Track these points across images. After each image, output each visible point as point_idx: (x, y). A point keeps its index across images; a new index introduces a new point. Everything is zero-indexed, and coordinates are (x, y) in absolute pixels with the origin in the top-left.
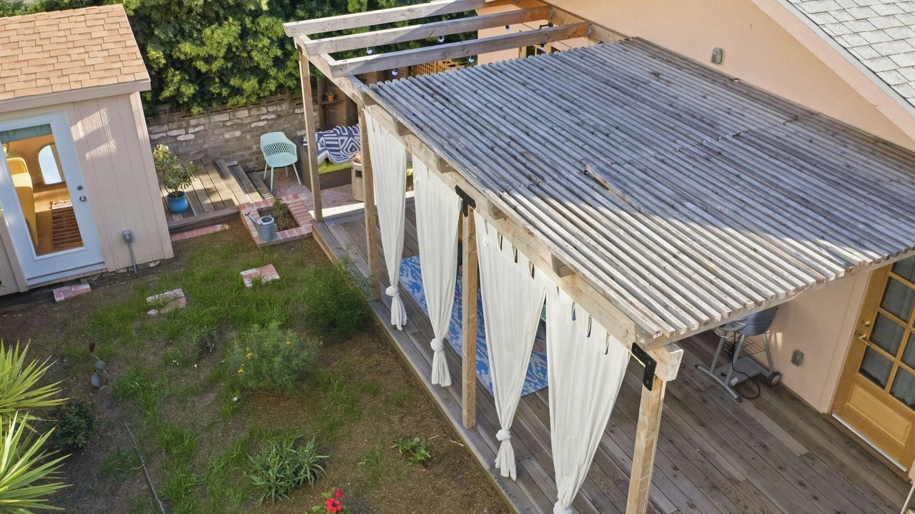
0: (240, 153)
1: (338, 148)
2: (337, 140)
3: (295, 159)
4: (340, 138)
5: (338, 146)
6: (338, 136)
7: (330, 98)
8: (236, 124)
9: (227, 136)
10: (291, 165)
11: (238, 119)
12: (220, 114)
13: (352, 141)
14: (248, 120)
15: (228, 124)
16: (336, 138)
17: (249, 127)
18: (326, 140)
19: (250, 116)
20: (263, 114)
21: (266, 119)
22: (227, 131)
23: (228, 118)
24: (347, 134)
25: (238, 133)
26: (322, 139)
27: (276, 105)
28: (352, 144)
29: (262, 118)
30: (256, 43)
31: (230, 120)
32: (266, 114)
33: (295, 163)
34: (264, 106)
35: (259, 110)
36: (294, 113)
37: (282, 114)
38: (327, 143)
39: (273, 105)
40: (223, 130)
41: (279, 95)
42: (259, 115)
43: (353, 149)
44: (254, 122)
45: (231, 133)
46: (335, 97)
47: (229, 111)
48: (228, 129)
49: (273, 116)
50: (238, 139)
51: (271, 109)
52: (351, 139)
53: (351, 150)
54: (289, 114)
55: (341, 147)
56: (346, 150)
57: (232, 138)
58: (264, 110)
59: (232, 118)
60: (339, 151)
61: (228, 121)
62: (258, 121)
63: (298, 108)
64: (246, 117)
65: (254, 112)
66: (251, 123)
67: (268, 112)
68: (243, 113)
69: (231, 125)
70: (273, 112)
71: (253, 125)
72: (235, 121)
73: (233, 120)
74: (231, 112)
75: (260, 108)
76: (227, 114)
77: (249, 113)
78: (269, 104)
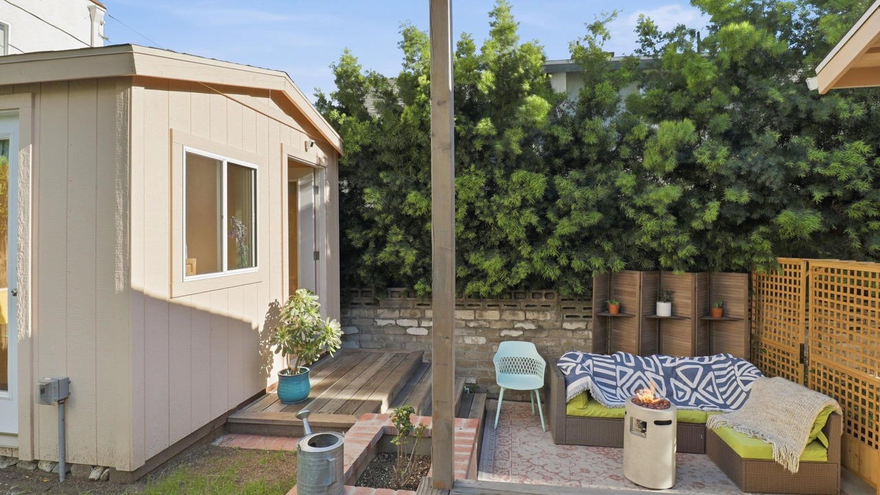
0: (482, 369)
1: (613, 383)
2: (614, 370)
3: (541, 384)
4: (619, 368)
5: (614, 379)
6: (616, 363)
7: (613, 310)
8: (480, 327)
9: (468, 341)
11: (485, 320)
12: (463, 309)
13: (640, 378)
14: (498, 326)
15: (472, 325)
16: (613, 367)
17: (497, 335)
18: (595, 366)
19: (500, 320)
20: (519, 321)
21: (522, 329)
22: (469, 335)
23: (473, 318)
24: (633, 364)
25: (482, 340)
26: (589, 362)
27: (538, 311)
28: (640, 382)
29: (516, 326)
31: (476, 320)
32: (522, 322)
33: (539, 390)
34: (521, 310)
35: (514, 314)
36: (562, 328)
37: (545, 325)
38: (597, 370)
39: (533, 311)
40: (465, 332)
41: (544, 299)
42: (513, 321)
44: (506, 329)
45: (474, 338)
46: (621, 309)
47: (475, 307)
48: (470, 331)
49: (532, 327)
50: (481, 347)
51: (530, 316)
52: (639, 373)
54: (554, 328)
55: (620, 383)
56: (629, 389)
57: (474, 345)
58: (521, 315)
59: (477, 318)
60: (615, 387)
61: (472, 320)
62: (510, 329)
63: (567, 321)
64: (496, 321)
65: (508, 316)
66: (501, 330)
67: (526, 319)
68: (493, 315)
69: (474, 327)
70: (533, 321)
71: (503, 333)
72: (482, 323)
73: (478, 320)
74: (477, 309)
75: (516, 312)
76: (472, 311)
77: (501, 316)
78: (529, 308)
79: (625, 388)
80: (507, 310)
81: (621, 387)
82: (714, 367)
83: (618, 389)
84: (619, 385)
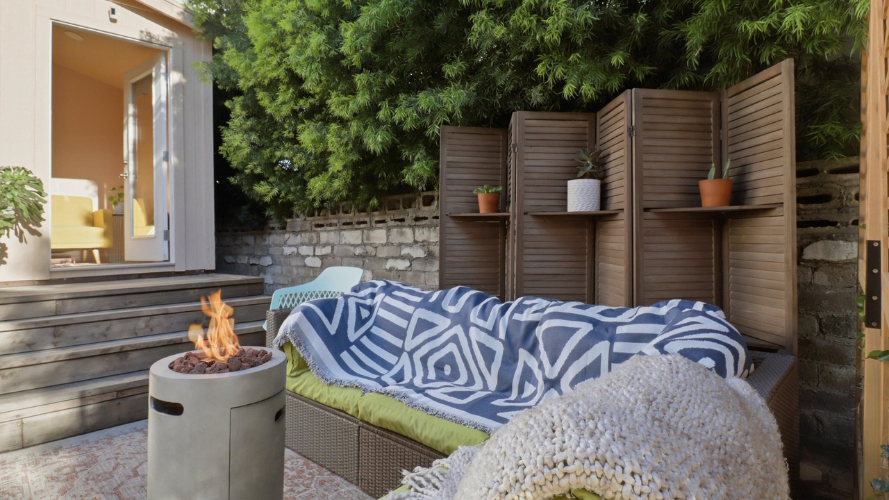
1: (397, 342)
2: (408, 317)
4: (420, 313)
5: (401, 333)
6: (421, 305)
8: (367, 255)
11: (371, 245)
12: (351, 229)
13: (455, 339)
14: (383, 253)
16: (409, 309)
17: (384, 267)
19: (387, 243)
20: (407, 245)
21: (409, 258)
23: (359, 242)
24: (457, 309)
27: (429, 227)
28: (452, 347)
29: (402, 253)
31: (362, 244)
32: (410, 246)
34: (409, 226)
35: (402, 234)
39: (423, 227)
42: (400, 244)
43: (447, 370)
44: (392, 257)
47: (362, 226)
49: (421, 253)
51: (420, 235)
52: (457, 330)
53: (439, 366)
55: (409, 344)
58: (409, 235)
59: (365, 242)
60: (398, 352)
61: (358, 245)
62: (398, 258)
64: (383, 245)
65: (395, 236)
66: (387, 259)
67: (416, 242)
68: (380, 236)
69: (361, 256)
70: (423, 244)
71: (390, 264)
72: (369, 248)
73: (365, 245)
74: (365, 228)
75: (404, 230)
76: (359, 232)
77: (388, 236)
78: (418, 223)
79: (417, 356)
80: (394, 227)
81: (411, 354)
83: (405, 356)
84: (408, 348)
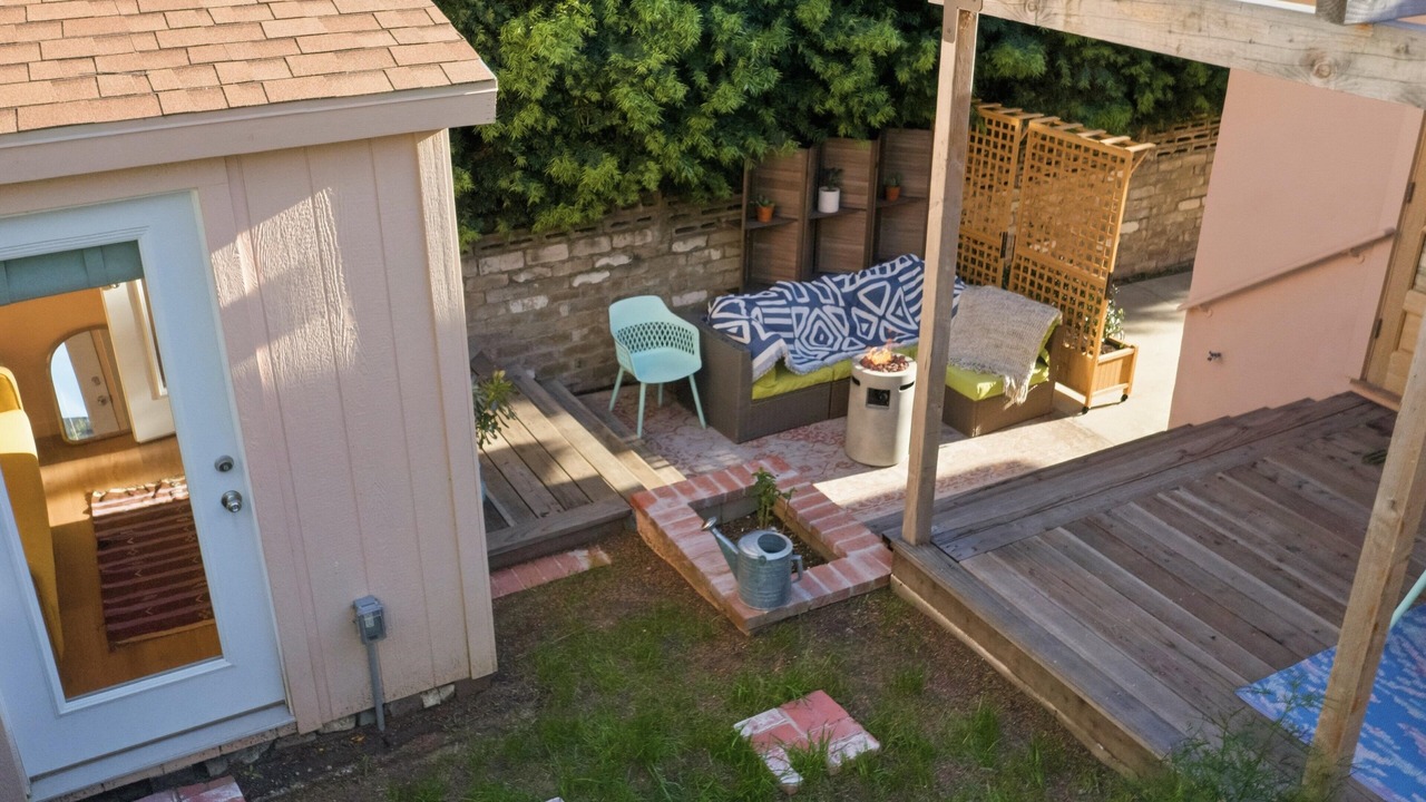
0: (544, 350)
2: (789, 316)
3: (695, 363)
4: (795, 310)
5: (791, 328)
6: (790, 305)
7: (766, 215)
8: (537, 279)
9: (516, 308)
10: (685, 381)
11: (543, 265)
12: (503, 253)
13: (818, 318)
14: (567, 270)
15: (522, 278)
16: (786, 311)
17: (566, 286)
18: (765, 315)
19: (571, 259)
20: (602, 255)
21: (608, 267)
22: (517, 297)
23: (521, 265)
24: (806, 299)
25: (541, 302)
26: (756, 312)
27: (632, 231)
29: (598, 265)
30: (629, 64)
31: (526, 267)
32: (607, 254)
33: (696, 375)
34: (605, 234)
35: (593, 244)
36: (670, 252)
37: (644, 253)
38: (769, 321)
39: (624, 232)
40: (509, 293)
41: (641, 208)
42: (591, 256)
43: (822, 338)
44: (581, 273)
45: (526, 301)
46: (775, 214)
47: (524, 245)
48: (519, 290)
49: (624, 260)
50: (541, 315)
51: (619, 241)
52: (817, 311)
53: (817, 339)
54: (659, 255)
55: (797, 332)
56: (807, 338)
57: (527, 313)
58: (604, 244)
59: (530, 263)
61: (520, 270)
62: (588, 272)
63: (678, 239)
64: (563, 262)
65: (582, 249)
66: (573, 276)
67: (613, 249)
68: (557, 252)
69: (527, 282)
70: (624, 250)
71: (577, 282)
72: (538, 270)
73: (531, 267)
74: (527, 248)
75: (596, 239)
76: (520, 253)
77: (570, 252)
78: (618, 228)
79: (803, 339)
80: (580, 239)
81: (799, 338)
82: (901, 279)
83: (797, 341)
84: (797, 336)
